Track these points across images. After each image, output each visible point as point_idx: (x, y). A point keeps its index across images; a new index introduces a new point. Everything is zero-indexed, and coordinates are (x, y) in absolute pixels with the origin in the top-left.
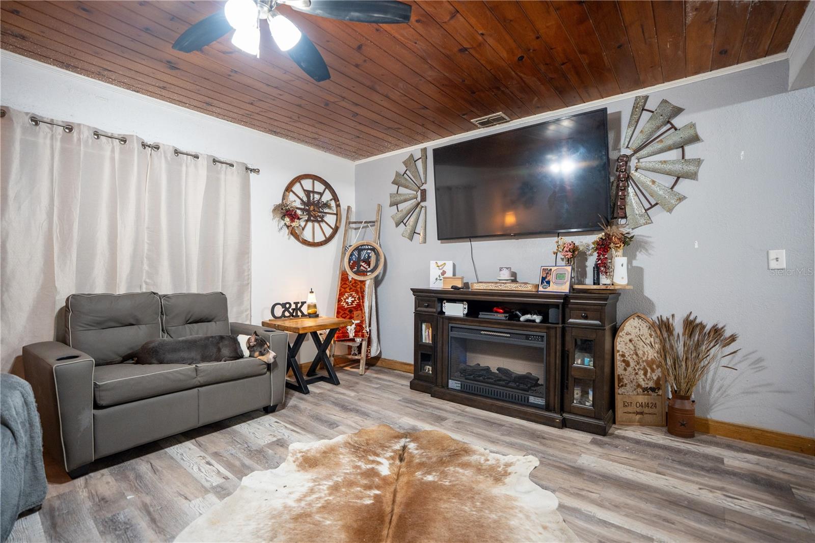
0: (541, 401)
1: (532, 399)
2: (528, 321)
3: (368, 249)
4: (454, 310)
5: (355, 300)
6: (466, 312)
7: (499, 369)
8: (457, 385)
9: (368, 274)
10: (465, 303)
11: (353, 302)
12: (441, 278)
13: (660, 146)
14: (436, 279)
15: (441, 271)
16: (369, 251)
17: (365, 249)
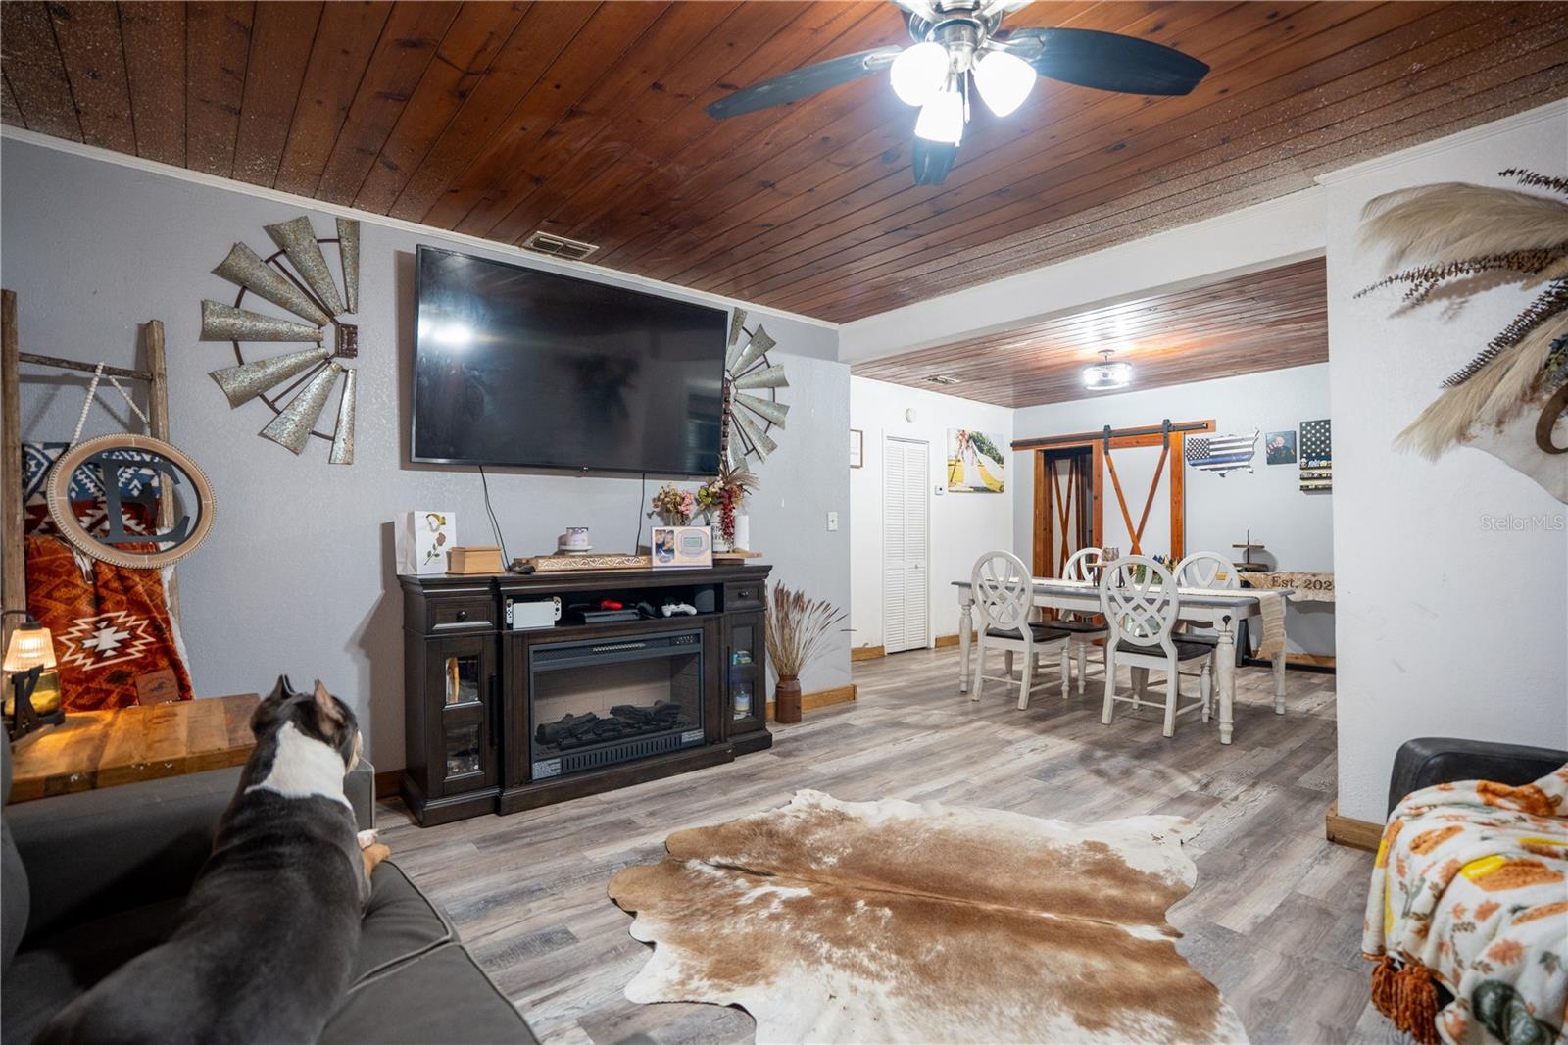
0: (697, 735)
1: (687, 737)
2: (674, 614)
3: (142, 464)
4: (534, 616)
5: (135, 637)
6: (558, 616)
7: (615, 711)
8: (553, 767)
9: (162, 546)
10: (556, 598)
11: (124, 646)
12: (437, 552)
13: (757, 379)
14: (429, 554)
15: (436, 535)
16: (146, 471)
17: (129, 464)
